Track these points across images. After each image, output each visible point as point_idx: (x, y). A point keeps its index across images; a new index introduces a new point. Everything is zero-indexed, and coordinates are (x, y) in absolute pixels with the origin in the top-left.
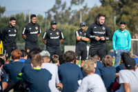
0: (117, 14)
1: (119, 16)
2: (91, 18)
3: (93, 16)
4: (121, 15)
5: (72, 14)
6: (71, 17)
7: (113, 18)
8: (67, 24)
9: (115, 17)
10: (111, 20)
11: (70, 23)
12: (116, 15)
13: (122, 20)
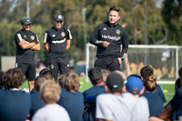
0: (87, 4)
1: (89, 7)
2: (46, 10)
3: (48, 8)
4: (94, 6)
5: (14, 6)
6: (11, 10)
7: (81, 11)
8: (5, 21)
9: (84, 10)
10: (77, 14)
11: (11, 19)
12: (85, 6)
13: (95, 14)
